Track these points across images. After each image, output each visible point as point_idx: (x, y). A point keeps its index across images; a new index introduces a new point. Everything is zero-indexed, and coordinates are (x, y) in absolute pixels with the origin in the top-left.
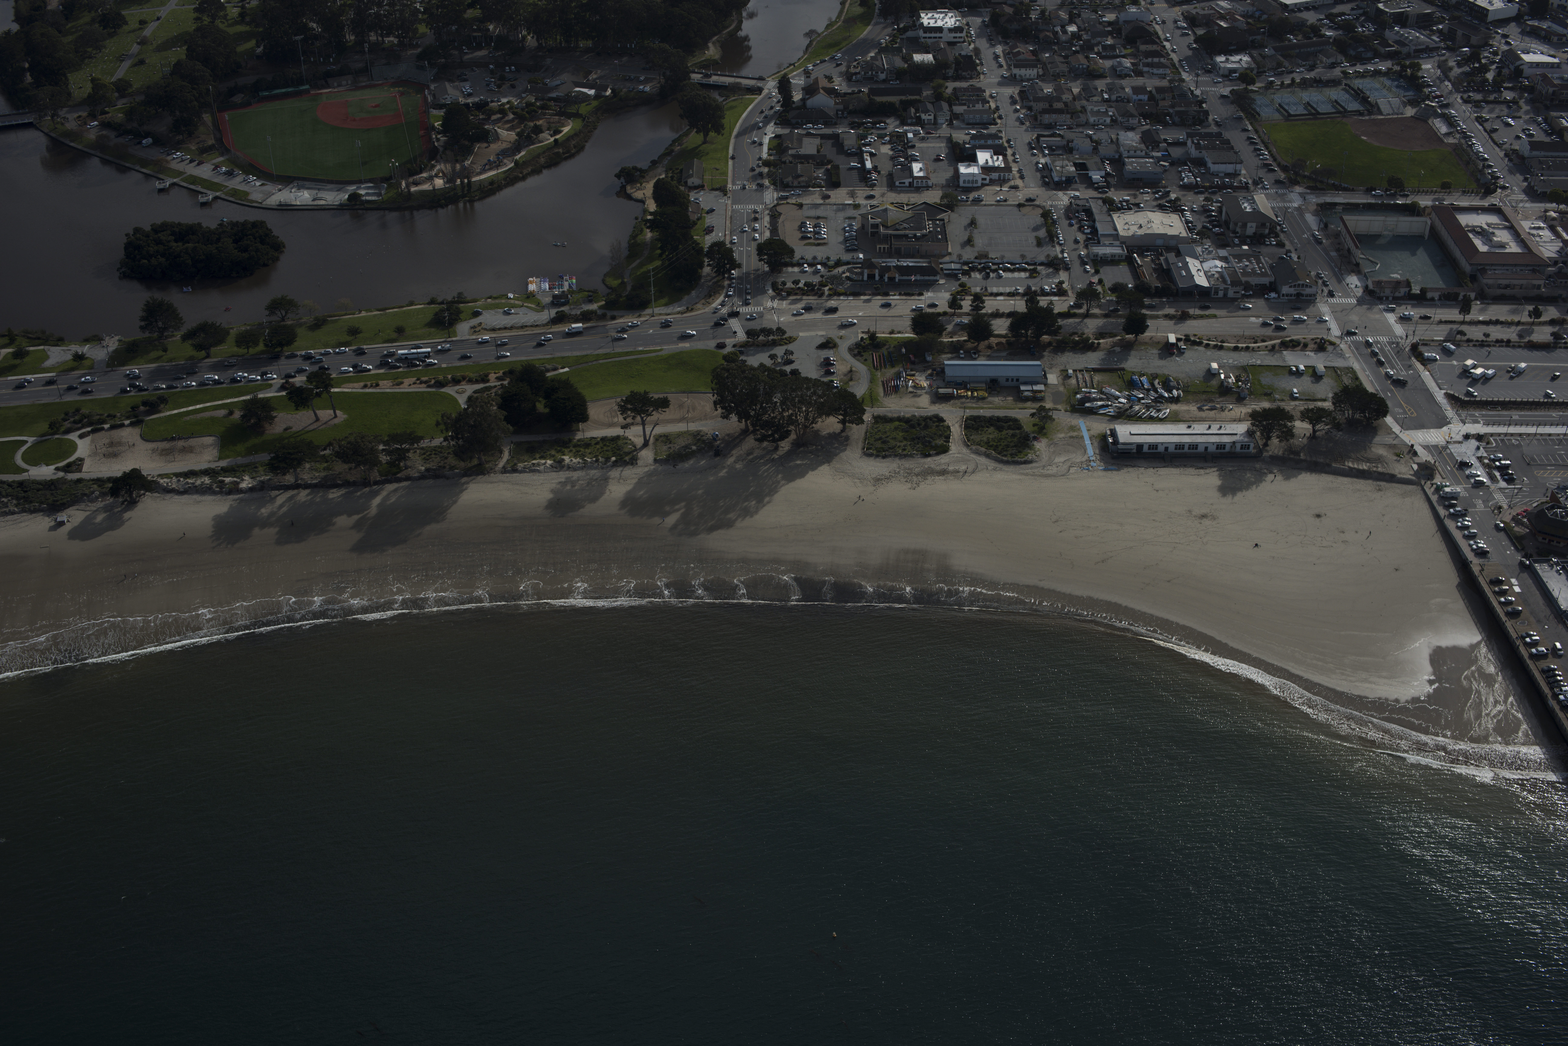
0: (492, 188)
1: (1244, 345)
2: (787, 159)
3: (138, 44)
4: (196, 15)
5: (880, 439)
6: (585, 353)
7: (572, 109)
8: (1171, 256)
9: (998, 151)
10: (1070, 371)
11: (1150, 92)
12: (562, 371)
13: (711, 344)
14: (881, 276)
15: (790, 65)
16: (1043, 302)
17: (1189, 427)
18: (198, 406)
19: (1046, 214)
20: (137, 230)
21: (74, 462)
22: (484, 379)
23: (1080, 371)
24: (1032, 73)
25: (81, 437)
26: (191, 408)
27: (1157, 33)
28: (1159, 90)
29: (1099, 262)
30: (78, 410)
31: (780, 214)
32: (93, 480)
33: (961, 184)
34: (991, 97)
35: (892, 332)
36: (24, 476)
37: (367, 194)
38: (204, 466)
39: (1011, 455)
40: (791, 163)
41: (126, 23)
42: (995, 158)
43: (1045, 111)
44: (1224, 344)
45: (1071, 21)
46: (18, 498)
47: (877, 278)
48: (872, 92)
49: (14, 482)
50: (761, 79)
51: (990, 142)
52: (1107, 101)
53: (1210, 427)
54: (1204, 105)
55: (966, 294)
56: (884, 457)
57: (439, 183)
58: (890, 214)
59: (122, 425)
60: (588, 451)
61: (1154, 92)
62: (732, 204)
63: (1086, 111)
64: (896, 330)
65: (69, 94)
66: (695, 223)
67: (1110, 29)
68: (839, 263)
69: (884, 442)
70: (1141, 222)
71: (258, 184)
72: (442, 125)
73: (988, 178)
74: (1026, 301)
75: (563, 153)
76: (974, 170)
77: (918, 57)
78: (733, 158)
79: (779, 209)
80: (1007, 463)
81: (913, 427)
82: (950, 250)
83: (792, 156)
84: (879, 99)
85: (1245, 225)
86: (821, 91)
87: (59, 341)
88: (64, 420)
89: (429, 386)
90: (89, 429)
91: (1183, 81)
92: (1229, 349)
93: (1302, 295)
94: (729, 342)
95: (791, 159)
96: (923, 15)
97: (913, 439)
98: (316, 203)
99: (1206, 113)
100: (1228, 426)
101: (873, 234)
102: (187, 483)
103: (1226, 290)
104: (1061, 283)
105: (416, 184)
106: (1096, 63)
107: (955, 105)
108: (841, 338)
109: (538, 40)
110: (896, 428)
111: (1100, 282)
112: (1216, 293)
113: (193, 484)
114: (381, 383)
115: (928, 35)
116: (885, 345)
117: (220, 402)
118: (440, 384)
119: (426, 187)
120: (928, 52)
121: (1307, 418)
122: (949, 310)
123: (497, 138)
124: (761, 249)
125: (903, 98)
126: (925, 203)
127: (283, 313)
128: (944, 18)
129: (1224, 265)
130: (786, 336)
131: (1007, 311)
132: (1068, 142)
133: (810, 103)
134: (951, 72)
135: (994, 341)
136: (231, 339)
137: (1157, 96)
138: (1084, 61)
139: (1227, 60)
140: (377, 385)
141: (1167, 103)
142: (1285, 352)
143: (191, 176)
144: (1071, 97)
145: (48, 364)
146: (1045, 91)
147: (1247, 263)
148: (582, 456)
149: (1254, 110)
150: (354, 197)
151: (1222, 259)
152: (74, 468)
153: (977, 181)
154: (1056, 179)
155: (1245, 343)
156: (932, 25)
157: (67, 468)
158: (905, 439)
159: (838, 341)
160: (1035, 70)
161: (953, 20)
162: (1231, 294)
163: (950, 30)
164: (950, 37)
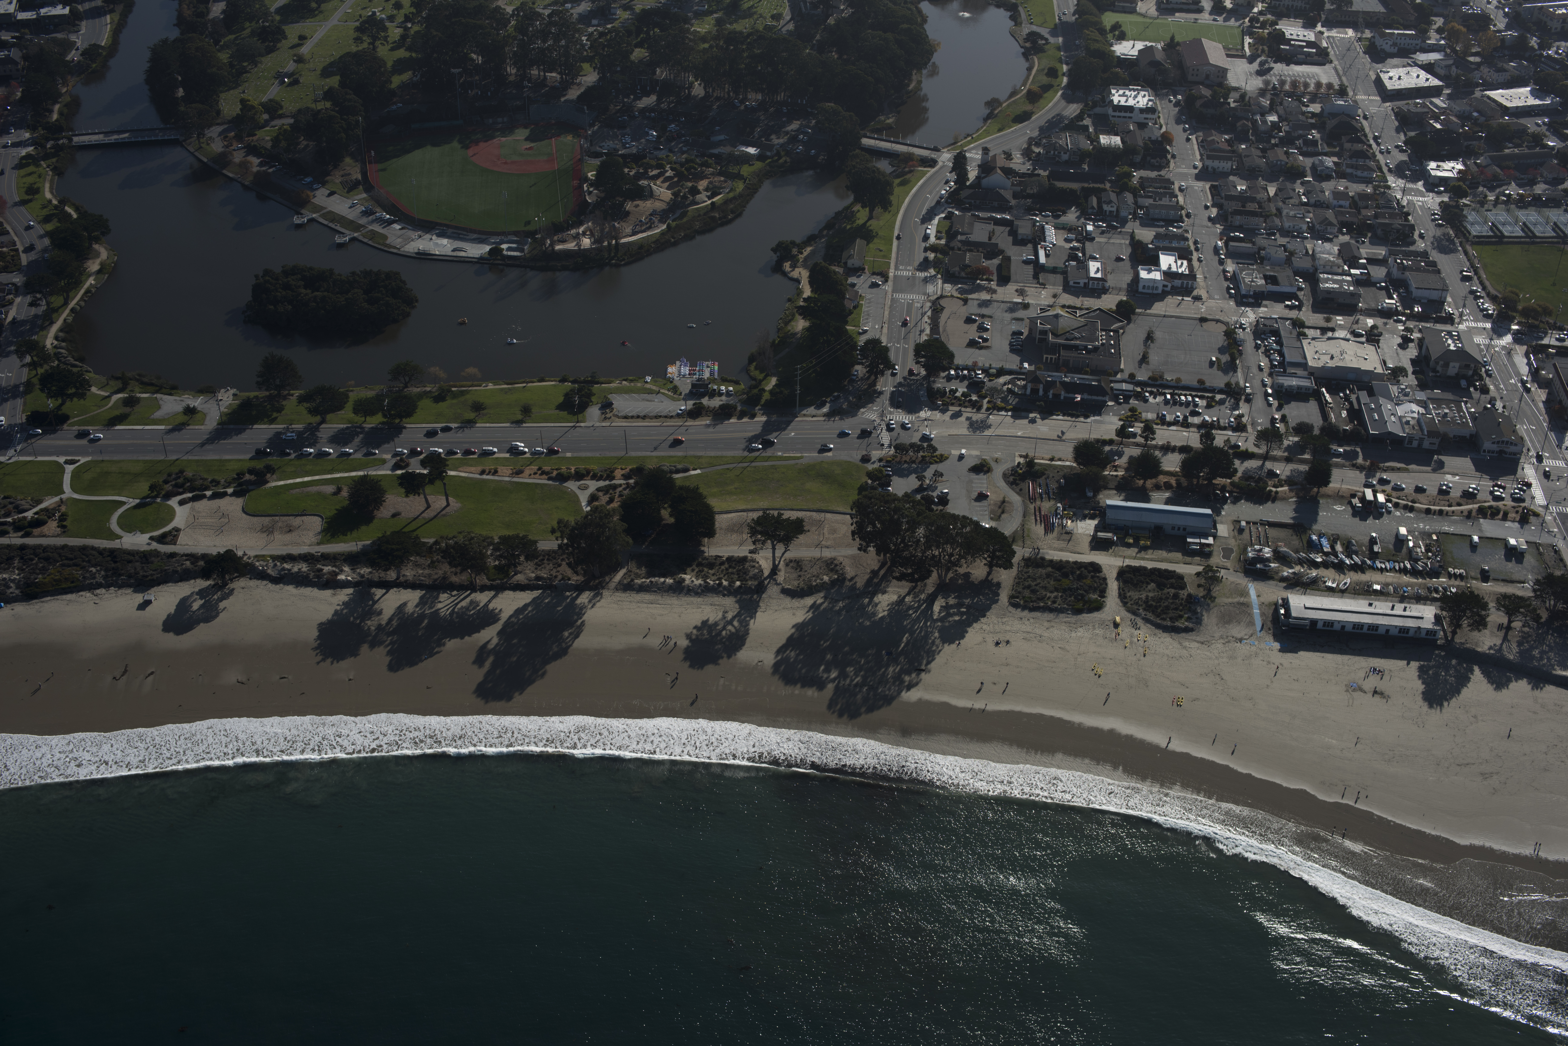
0: (640, 252)
1: (1437, 508)
2: (955, 244)
3: (295, 61)
4: (356, 35)
5: (1029, 587)
6: (719, 453)
7: (734, 169)
8: (1364, 396)
9: (1183, 254)
10: (1243, 523)
11: (1352, 197)
12: (693, 473)
13: (856, 456)
14: (1046, 391)
15: (968, 135)
16: (1220, 439)
17: (1370, 605)
18: (306, 479)
19: (1230, 334)
20: (267, 272)
21: (170, 532)
22: (610, 477)
23: (1255, 523)
24: (1226, 166)
25: (182, 503)
26: (298, 480)
27: (1363, 130)
28: (1363, 196)
29: (1285, 396)
30: (181, 472)
31: (943, 308)
32: (187, 555)
33: (1140, 289)
34: (1181, 190)
35: (1052, 459)
36: (115, 544)
37: (509, 249)
38: (304, 550)
39: (1171, 619)
40: (959, 249)
41: (285, 38)
42: (1179, 262)
43: (1236, 212)
44: (1417, 505)
45: (1272, 109)
46: (106, 570)
47: (1041, 393)
48: (1052, 176)
49: (105, 549)
50: (936, 149)
51: (1174, 244)
52: (1305, 204)
53: (1393, 607)
54: (1410, 218)
55: (1136, 420)
56: (1032, 609)
57: (586, 242)
58: (1061, 320)
59: (224, 495)
60: (711, 572)
61: (1357, 198)
62: (893, 291)
63: (1281, 213)
64: (1057, 457)
65: (218, 112)
66: (851, 313)
67: (1313, 121)
68: (1001, 372)
69: (1034, 592)
70: (1333, 352)
71: (398, 227)
72: (597, 176)
73: (1170, 285)
74: (1201, 436)
75: (720, 218)
76: (1156, 276)
77: (1104, 140)
78: (898, 238)
79: (943, 302)
80: (1166, 629)
81: (1066, 575)
82: (1122, 366)
83: (961, 241)
84: (1060, 184)
85: (1446, 365)
86: (999, 171)
87: (172, 390)
88: (166, 482)
89: (549, 479)
90: (190, 495)
91: (1389, 187)
92: (1419, 511)
93: (1505, 453)
94: (876, 454)
95: (959, 245)
96: (1113, 91)
97: (1064, 591)
98: (455, 254)
99: (1412, 228)
100: (1414, 607)
101: (1041, 340)
102: (284, 569)
103: (1421, 440)
104: (1241, 416)
105: (563, 241)
106: (1296, 160)
107: (1141, 196)
108: (996, 461)
109: (705, 88)
110: (1048, 576)
111: (1284, 419)
112: (1410, 442)
113: (289, 570)
114: (500, 469)
115: (1117, 114)
116: (1043, 474)
117: (329, 476)
118: (562, 478)
119: (571, 246)
120: (1116, 134)
121: (1503, 606)
122: (1115, 438)
123: (651, 195)
124: (919, 350)
125: (1086, 185)
126: (1099, 309)
127: (407, 379)
128: (1135, 97)
129: (1422, 410)
130: (938, 453)
131: (1179, 444)
132: (1260, 249)
133: (986, 182)
134: (1138, 158)
135: (1162, 479)
136: (349, 406)
137: (1360, 204)
138: (1284, 158)
139: (1438, 166)
140: (495, 472)
141: (1370, 213)
142: (1481, 520)
143: (331, 212)
144: (1266, 198)
145: (158, 414)
146: (1239, 188)
147: (1447, 411)
148: (705, 578)
149: (1465, 228)
150: (496, 252)
151: (1419, 403)
152: (169, 538)
153: (1157, 288)
154: (1243, 292)
155: (1438, 505)
156: (1122, 103)
157: (162, 539)
158: (1056, 590)
159: (993, 464)
160: (1230, 163)
161: (1147, 98)
162: (1426, 445)
163: (1142, 110)
164: (1141, 118)
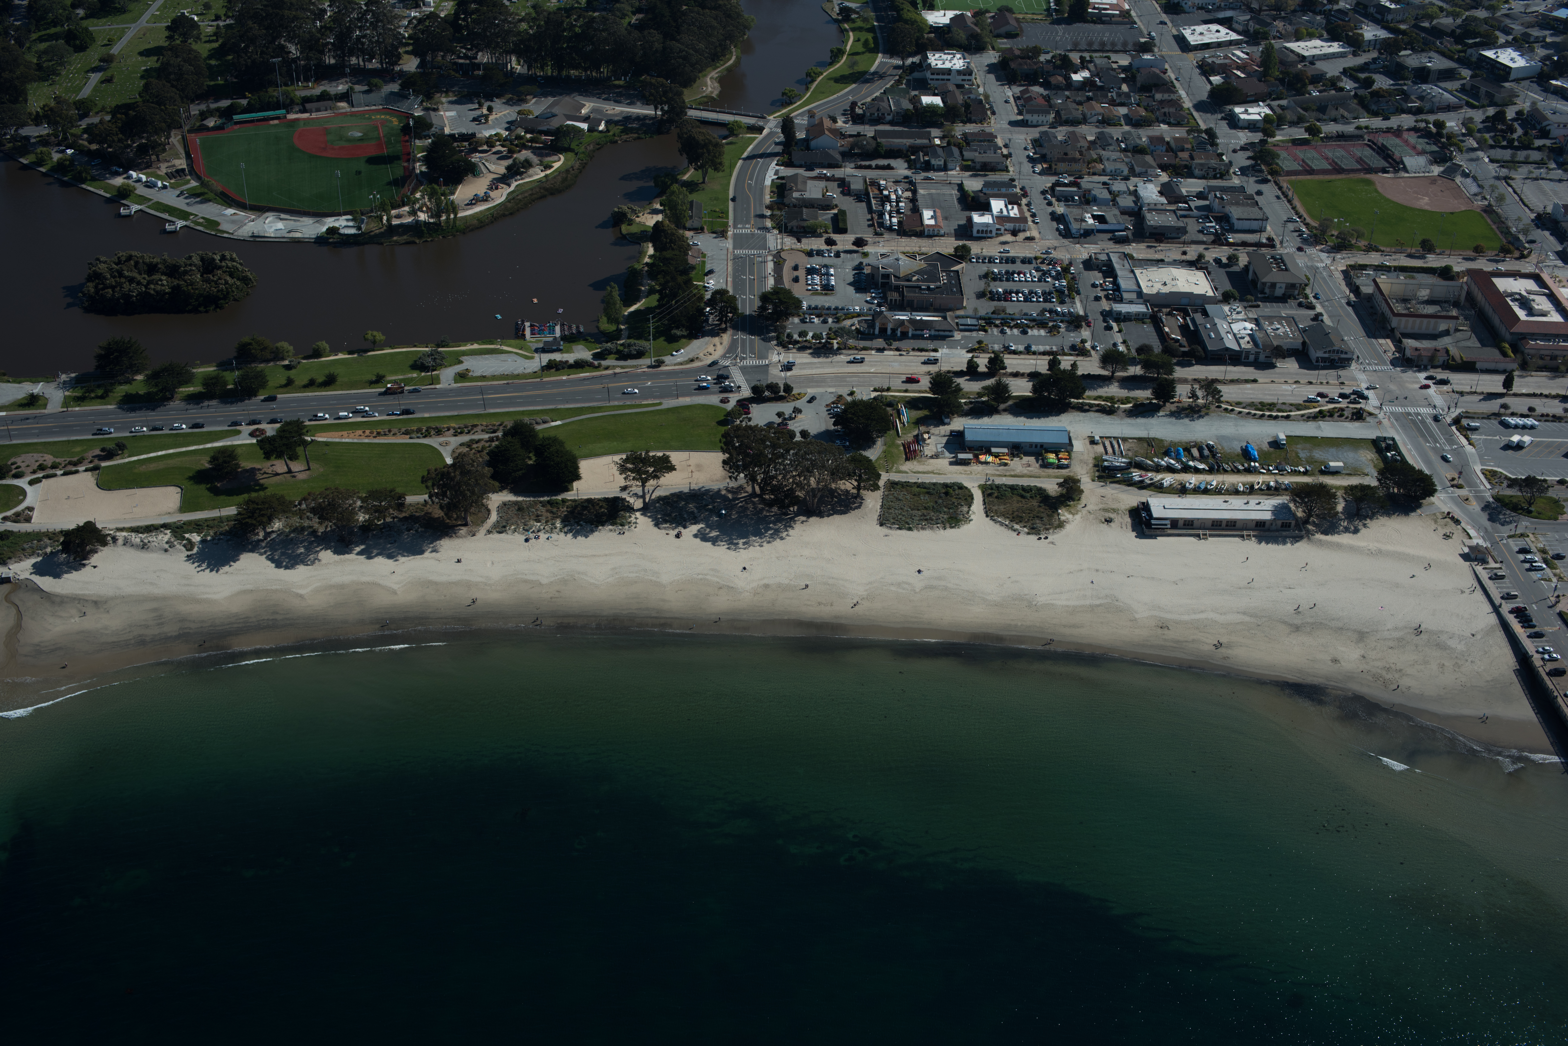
1: (1279, 414)
2: (791, 202)
4: (167, 33)
6: (578, 405)
7: (564, 144)
8: (1198, 317)
9: (1013, 200)
10: (1097, 438)
11: (1168, 141)
12: (553, 424)
13: (715, 399)
14: (894, 330)
16: (1066, 363)
17: (1225, 502)
21: (23, 511)
22: (471, 431)
23: (1108, 438)
24: (1045, 119)
25: (31, 483)
26: (153, 455)
27: (1172, 82)
28: (1177, 140)
29: (1123, 320)
31: (784, 260)
32: (43, 533)
33: (975, 234)
34: (1003, 143)
35: (906, 392)
37: (346, 227)
38: (166, 519)
40: (795, 206)
41: (93, 39)
42: (1010, 207)
43: (1060, 160)
44: (1258, 412)
47: (889, 331)
48: (878, 134)
50: (762, 117)
51: (1003, 190)
52: (1123, 150)
54: (1224, 157)
55: (984, 352)
57: (423, 217)
58: (901, 264)
59: (76, 472)
61: (1172, 142)
62: (734, 248)
64: (911, 389)
66: (695, 267)
67: (1123, 75)
68: (848, 315)
70: (1165, 279)
71: (229, 213)
72: (426, 157)
73: (1003, 229)
74: (1048, 363)
76: (987, 219)
77: (926, 100)
78: (733, 200)
79: (783, 255)
81: (933, 494)
82: (965, 303)
83: (797, 199)
84: (885, 141)
85: (1273, 286)
86: (827, 132)
89: (410, 438)
90: (40, 475)
91: (1201, 131)
92: (1262, 417)
93: (1337, 359)
94: (733, 397)
95: (794, 202)
96: (930, 56)
97: (931, 509)
98: (291, 235)
99: (1227, 166)
101: (884, 285)
102: (147, 538)
103: (1257, 354)
104: (1083, 341)
105: (400, 218)
107: (967, 150)
110: (913, 495)
111: (1125, 342)
112: (1247, 357)
113: (153, 539)
115: (935, 77)
117: (184, 449)
119: (408, 220)
120: (935, 95)
121: (1350, 494)
122: (965, 370)
123: (484, 171)
124: (765, 297)
125: (912, 142)
126: (937, 253)
128: (951, 59)
129: (1254, 327)
130: (793, 391)
131: (1027, 371)
132: (1086, 191)
133: (814, 143)
134: (960, 116)
135: (1014, 402)
137: (1176, 147)
138: (1098, 108)
139: (1246, 110)
141: (1186, 154)
142: (1321, 423)
143: (158, 203)
144: (1085, 145)
146: (1059, 138)
147: (1278, 326)
150: (332, 230)
151: (1252, 320)
152: (23, 518)
153: (991, 231)
154: (1074, 231)
156: (939, 66)
157: (16, 518)
158: (924, 508)
160: (1048, 117)
161: (962, 60)
162: (1262, 358)
163: (959, 72)
164: (959, 79)
